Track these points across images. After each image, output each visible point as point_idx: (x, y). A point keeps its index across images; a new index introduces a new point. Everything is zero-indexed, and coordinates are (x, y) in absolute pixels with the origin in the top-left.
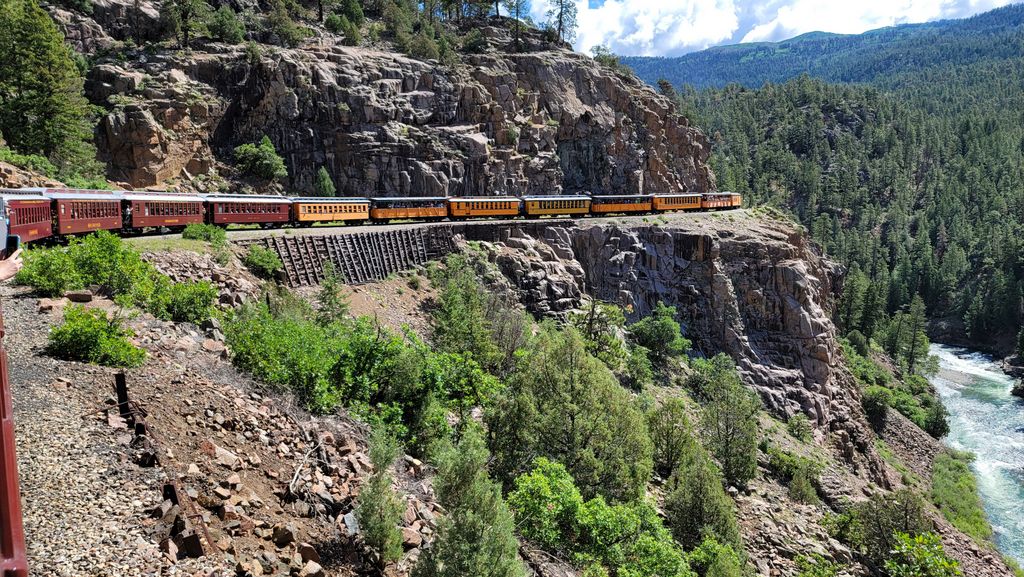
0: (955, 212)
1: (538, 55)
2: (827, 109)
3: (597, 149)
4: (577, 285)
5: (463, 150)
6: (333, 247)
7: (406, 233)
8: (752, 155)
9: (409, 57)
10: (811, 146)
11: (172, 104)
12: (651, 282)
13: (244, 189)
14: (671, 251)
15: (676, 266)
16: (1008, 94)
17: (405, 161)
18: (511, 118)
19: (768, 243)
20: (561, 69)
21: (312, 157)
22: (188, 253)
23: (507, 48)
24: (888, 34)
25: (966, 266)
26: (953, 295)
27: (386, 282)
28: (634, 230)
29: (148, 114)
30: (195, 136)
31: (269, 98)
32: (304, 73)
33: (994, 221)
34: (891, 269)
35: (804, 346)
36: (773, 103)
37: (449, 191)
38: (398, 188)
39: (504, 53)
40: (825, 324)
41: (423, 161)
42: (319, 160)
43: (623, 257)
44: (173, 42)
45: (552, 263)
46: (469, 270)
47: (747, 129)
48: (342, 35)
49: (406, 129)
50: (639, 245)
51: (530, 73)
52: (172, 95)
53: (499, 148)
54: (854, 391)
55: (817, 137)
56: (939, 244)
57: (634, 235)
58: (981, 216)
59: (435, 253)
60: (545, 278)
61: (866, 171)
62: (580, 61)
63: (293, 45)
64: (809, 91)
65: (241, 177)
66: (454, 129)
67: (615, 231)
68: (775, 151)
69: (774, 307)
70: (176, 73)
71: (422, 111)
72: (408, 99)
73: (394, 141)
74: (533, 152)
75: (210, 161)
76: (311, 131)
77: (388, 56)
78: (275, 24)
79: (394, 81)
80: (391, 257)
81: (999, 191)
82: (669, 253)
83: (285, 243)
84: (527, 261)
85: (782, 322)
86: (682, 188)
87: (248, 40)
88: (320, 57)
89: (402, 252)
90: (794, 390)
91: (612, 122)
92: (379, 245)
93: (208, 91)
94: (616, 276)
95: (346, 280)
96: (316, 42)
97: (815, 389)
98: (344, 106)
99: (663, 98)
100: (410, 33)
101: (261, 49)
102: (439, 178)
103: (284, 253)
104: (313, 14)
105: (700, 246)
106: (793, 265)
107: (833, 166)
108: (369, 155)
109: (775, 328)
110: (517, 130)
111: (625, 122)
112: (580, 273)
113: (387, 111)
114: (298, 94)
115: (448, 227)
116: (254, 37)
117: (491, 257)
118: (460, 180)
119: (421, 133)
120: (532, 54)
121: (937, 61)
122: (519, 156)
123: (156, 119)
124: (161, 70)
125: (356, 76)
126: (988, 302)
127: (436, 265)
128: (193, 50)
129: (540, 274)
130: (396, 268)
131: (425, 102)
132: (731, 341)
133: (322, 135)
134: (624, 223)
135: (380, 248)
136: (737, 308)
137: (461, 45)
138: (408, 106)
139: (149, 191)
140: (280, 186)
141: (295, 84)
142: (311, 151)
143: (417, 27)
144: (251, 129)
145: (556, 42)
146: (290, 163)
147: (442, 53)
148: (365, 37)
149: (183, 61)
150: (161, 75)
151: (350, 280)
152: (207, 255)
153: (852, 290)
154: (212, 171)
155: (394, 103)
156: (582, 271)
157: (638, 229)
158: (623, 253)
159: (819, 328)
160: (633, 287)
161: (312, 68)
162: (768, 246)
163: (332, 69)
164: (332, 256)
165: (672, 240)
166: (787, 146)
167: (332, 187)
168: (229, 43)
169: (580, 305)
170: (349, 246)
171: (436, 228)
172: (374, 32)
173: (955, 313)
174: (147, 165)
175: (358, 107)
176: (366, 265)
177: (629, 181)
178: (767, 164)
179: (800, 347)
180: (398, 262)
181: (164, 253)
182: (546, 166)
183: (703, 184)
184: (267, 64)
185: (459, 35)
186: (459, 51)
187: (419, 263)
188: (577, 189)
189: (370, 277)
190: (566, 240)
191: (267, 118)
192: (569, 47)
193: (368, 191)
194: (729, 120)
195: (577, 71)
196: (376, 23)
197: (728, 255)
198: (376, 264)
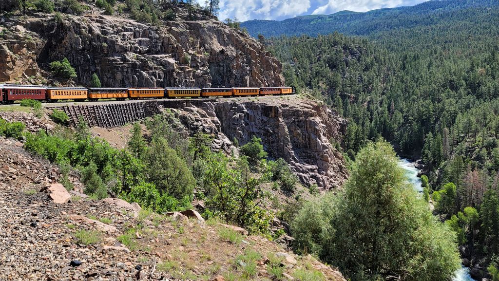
0: (398, 96)
1: (200, 22)
2: (345, 48)
3: (228, 66)
4: (216, 128)
5: (163, 66)
6: (98, 111)
7: (135, 104)
8: (311, 69)
9: (137, 22)
10: (338, 65)
11: (17, 42)
12: (251, 127)
13: (54, 83)
14: (260, 113)
15: (262, 120)
16: (427, 42)
17: (135, 71)
18: (187, 51)
20: (211, 29)
21: (89, 68)
22: (22, 112)
23: (186, 18)
24: (377, 13)
25: (402, 120)
26: (396, 133)
27: (124, 127)
28: (243, 103)
29: (5, 47)
30: (29, 57)
31: (66, 40)
32: (84, 28)
33: (414, 100)
34: (371, 122)
35: (318, 155)
36: (321, 45)
37: (157, 85)
38: (132, 83)
39: (184, 21)
40: (328, 145)
41: (144, 71)
42: (93, 70)
43: (238, 116)
44: (18, 12)
45: (205, 118)
46: (164, 121)
47: (309, 57)
48: (104, 10)
49: (135, 56)
50: (246, 110)
51: (196, 30)
52: (17, 37)
53: (181, 65)
54: (347, 176)
55: (341, 61)
56: (391, 110)
57: (243, 106)
58: (410, 98)
59: (150, 114)
60: (202, 125)
61: (361, 77)
62: (220, 25)
63: (79, 14)
64: (338, 39)
65: (53, 77)
66: (159, 56)
67: (235, 104)
68: (321, 67)
69: (305, 138)
70: (19, 27)
71: (144, 48)
72: (137, 41)
73: (129, 61)
74: (197, 68)
75: (37, 70)
76: (89, 56)
77: (127, 21)
78: (70, 3)
79: (130, 33)
80: (127, 115)
81: (417, 87)
82: (259, 114)
83: (73, 108)
84: (193, 117)
85: (309, 144)
86: (267, 85)
87: (56, 11)
88: (93, 20)
89: (132, 113)
90: (313, 174)
91: (234, 54)
92: (121, 110)
93: (36, 36)
94: (235, 124)
95: (104, 126)
96: (91, 13)
97: (323, 174)
98: (105, 44)
99: (259, 43)
100: (138, 10)
101: (62, 15)
102: (152, 79)
103: (73, 113)
105: (273, 111)
106: (314, 119)
107: (347, 75)
108: (117, 68)
109: (306, 147)
110: (190, 57)
111: (240, 54)
112: (218, 123)
113: (126, 47)
114: (81, 38)
115: (155, 102)
116: (59, 10)
117: (176, 116)
118: (162, 80)
119: (143, 58)
120: (197, 22)
121: (398, 26)
122: (190, 69)
123: (9, 49)
124: (12, 26)
125: (111, 30)
126: (410, 136)
127: (149, 119)
128: (28, 16)
129: (199, 123)
130: (130, 120)
131: (145, 43)
132: (286, 153)
133: (94, 58)
134: (239, 100)
135: (121, 111)
136: (289, 139)
137: (163, 16)
138: (136, 45)
139: (7, 84)
140: (73, 82)
141: (80, 33)
142: (89, 65)
143: (142, 7)
144: (58, 54)
145: (209, 16)
146: (79, 71)
147: (153, 20)
148: (116, 11)
149: (23, 21)
150: (12, 28)
151: (106, 126)
152: (31, 113)
153: (350, 131)
154: (38, 74)
155: (130, 43)
156: (219, 122)
157: (245, 103)
158: (239, 114)
159: (325, 147)
160: (243, 129)
161: (88, 25)
162: (303, 111)
163: (98, 27)
164: (97, 115)
165: (261, 108)
166: (327, 65)
167: (99, 83)
168: (46, 12)
169: (218, 137)
170: (106, 110)
171: (149, 102)
172: (120, 9)
173: (396, 142)
174: (5, 71)
175: (112, 45)
176: (114, 119)
177: (242, 81)
178: (318, 73)
179: (316, 156)
180: (130, 118)
181: (10, 112)
182: (203, 74)
183: (278, 82)
184: (65, 23)
185: (163, 11)
186: (163, 19)
187: (141, 118)
188: (218, 85)
189: (116, 124)
190: (213, 109)
191: (66, 49)
192: (216, 18)
193: (117, 85)
194: (301, 52)
195: (218, 30)
196: (122, 4)
197: (286, 115)
198: (119, 119)
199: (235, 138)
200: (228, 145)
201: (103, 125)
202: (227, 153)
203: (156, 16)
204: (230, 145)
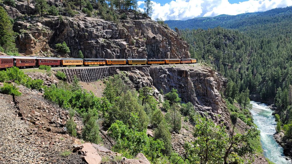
0: (259, 65)
1: (141, 20)
2: (225, 36)
3: (157, 46)
4: (150, 83)
5: (120, 46)
6: (82, 72)
7: (103, 68)
8: (204, 48)
9: (105, 20)
10: (220, 46)
11: (38, 32)
12: (171, 83)
13: (58, 56)
14: (176, 74)
15: (178, 78)
16: (275, 32)
17: (103, 49)
19: (203, 73)
20: (147, 24)
21: (77, 47)
22: (40, 73)
23: (133, 18)
24: (243, 16)
25: (261, 80)
26: (257, 88)
27: (97, 82)
28: (166, 68)
29: (31, 35)
30: (44, 41)
31: (65, 32)
32: (75, 24)
33: (269, 68)
34: (241, 80)
35: (212, 100)
36: (210, 34)
37: (115, 57)
38: (101, 56)
39: (132, 20)
40: (218, 95)
41: (108, 49)
42: (79, 48)
43: (163, 76)
44: (38, 15)
45: (144, 77)
46: (120, 78)
47: (203, 41)
48: (86, 14)
49: (104, 40)
50: (168, 73)
51: (139, 25)
52: (37, 30)
53: (130, 46)
54: (228, 113)
55: (222, 44)
56: (254, 74)
57: (167, 70)
58: (266, 66)
59: (112, 74)
60: (142, 81)
61: (235, 53)
62: (153, 22)
63: (73, 16)
64: (220, 31)
65: (57, 53)
66: (117, 40)
67: (161, 69)
68: (210, 47)
70: (39, 24)
71: (108, 35)
72: (105, 32)
73: (100, 43)
74: (139, 47)
75: (48, 48)
76: (77, 40)
77: (99, 20)
78: (68, 10)
79: (101, 27)
80: (98, 75)
81: (270, 59)
83: (68, 71)
84: (137, 77)
85: (206, 94)
86: (180, 57)
87: (60, 15)
89: (102, 74)
90: (209, 112)
91: (161, 39)
93: (48, 29)
94: (161, 81)
95: (85, 81)
96: (79, 16)
97: (215, 112)
98: (86, 34)
99: (175, 33)
100: (106, 14)
101: (63, 17)
102: (113, 54)
103: (68, 74)
104: (78, 8)
105: (185, 73)
106: (210, 79)
107: (226, 52)
108: (93, 47)
109: (204, 95)
110: (135, 41)
111: (165, 39)
112: (151, 80)
113: (98, 35)
114: (73, 30)
115: (115, 67)
116: (61, 14)
117: (127, 75)
118: (119, 54)
119: (108, 41)
120: (139, 20)
121: (256, 23)
122: (135, 48)
123: (33, 36)
124: (35, 23)
125: (90, 25)
126: (267, 90)
127: (111, 77)
128: (44, 17)
129: (140, 80)
130: (100, 78)
131: (109, 33)
132: (192, 99)
133: (80, 41)
134: (164, 67)
135: (95, 73)
136: (194, 90)
137: (120, 17)
138: (104, 34)
139: (31, 56)
140: (68, 55)
141: (73, 27)
142: (77, 46)
143: (108, 12)
144: (60, 39)
145: (146, 17)
146: (71, 49)
147: (114, 20)
148: (93, 14)
149: (41, 20)
150: (35, 24)
151: (87, 81)
152: (45, 74)
153: (229, 86)
154: (49, 51)
155: (101, 33)
156: (152, 79)
157: (168, 68)
158: (164, 75)
159: (216, 96)
160: (166, 84)
161: (78, 23)
162: (203, 74)
163: (83, 23)
164: (81, 74)
165: (177, 71)
166: (214, 46)
168: (54, 15)
170: (86, 72)
171: (111, 67)
172: (96, 13)
173: (258, 93)
174: (30, 49)
175: (90, 34)
176: (91, 77)
177: (166, 55)
178: (208, 51)
179: (211, 101)
180: (100, 77)
181: (33, 73)
182: (143, 51)
183: (187, 56)
184: (65, 22)
185: (120, 14)
186: (119, 19)
187: (106, 77)
188: (151, 57)
189: (92, 80)
190: (148, 71)
191: (65, 36)
192: (150, 18)
193: (93, 57)
195: (152, 25)
196: (96, 11)
197: (192, 76)
198: (94, 77)
199: (161, 89)
200: (157, 94)
201: (84, 81)
202: (157, 98)
203: (116, 17)
204: (158, 94)
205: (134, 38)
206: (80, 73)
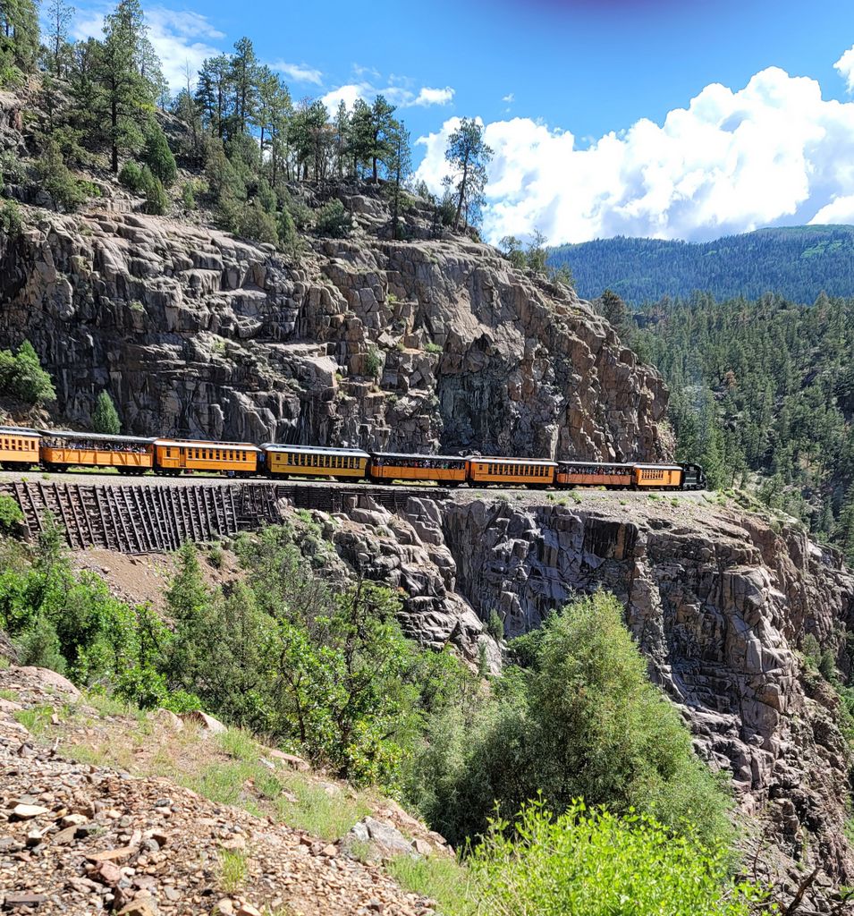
1: (421, 245)
3: (495, 389)
4: (441, 580)
5: (301, 379)
6: (107, 502)
7: (210, 490)
9: (235, 238)
12: (546, 583)
14: (578, 542)
15: (584, 564)
17: (218, 389)
18: (374, 337)
20: (453, 269)
21: (91, 374)
23: (381, 232)
28: (531, 509)
31: (32, 288)
32: (83, 252)
35: (747, 684)
37: (277, 437)
38: (207, 427)
39: (374, 240)
40: (782, 657)
41: (243, 392)
42: (101, 381)
43: (511, 546)
45: (411, 547)
46: (292, 546)
48: (142, 197)
49: (222, 345)
50: (535, 531)
51: (406, 271)
53: (352, 379)
57: (530, 517)
59: (251, 523)
60: (398, 567)
62: (482, 258)
63: (70, 208)
66: (291, 348)
67: (504, 510)
69: (713, 628)
71: (248, 320)
72: (229, 300)
73: (204, 360)
74: (401, 389)
76: (91, 338)
77: (205, 235)
78: (46, 175)
79: (211, 273)
80: (186, 521)
82: (576, 545)
83: (40, 491)
84: (376, 542)
85: (723, 649)
86: (614, 455)
87: (7, 198)
88: (107, 229)
89: (202, 517)
90: (725, 740)
91: (519, 352)
92: (170, 503)
94: (500, 572)
95: (122, 546)
96: (104, 206)
97: (755, 742)
98: (137, 306)
99: (600, 319)
100: (242, 199)
101: (23, 211)
102: (264, 417)
103: (37, 505)
104: (104, 160)
105: (621, 538)
106: (747, 573)
108: (169, 378)
109: (711, 657)
110: (381, 355)
111: (539, 353)
112: (447, 563)
113: (197, 317)
114: (73, 283)
115: (269, 487)
116: (16, 194)
117: (327, 533)
118: (294, 422)
119: (243, 352)
120: (415, 244)
122: (380, 393)
125: (156, 261)
127: (248, 537)
129: (392, 561)
130: (193, 537)
131: (253, 307)
133: (105, 346)
134: (519, 499)
135: (171, 509)
136: (661, 628)
137: (313, 223)
138: (228, 311)
140: (46, 414)
141: (70, 268)
142: (90, 367)
143: (252, 190)
144: (7, 329)
145: (454, 225)
146: (61, 383)
147: (281, 236)
148: (177, 201)
151: (128, 547)
155: (209, 305)
156: (451, 561)
157: (537, 509)
158: (513, 541)
159: (772, 661)
160: (520, 589)
161: (95, 245)
162: (717, 545)
163: (122, 250)
164: (104, 513)
165: (582, 527)
167: (116, 420)
169: (444, 607)
170: (128, 502)
171: (252, 488)
172: (190, 196)
175: (157, 308)
176: (150, 529)
177: (536, 440)
179: (742, 686)
180: (196, 530)
182: (418, 410)
184: (31, 236)
185: (313, 206)
186: (312, 232)
187: (226, 534)
188: (461, 446)
189: (155, 546)
190: (435, 518)
191: (30, 315)
192: (474, 234)
193: (165, 429)
194: (751, 353)
195: (475, 273)
196: (196, 180)
197: (658, 553)
198: (164, 530)
199: (495, 612)
200: (472, 633)
201: (118, 547)
202: (467, 654)
203: (291, 223)
204: (478, 633)
205: (376, 341)
206: (98, 506)
